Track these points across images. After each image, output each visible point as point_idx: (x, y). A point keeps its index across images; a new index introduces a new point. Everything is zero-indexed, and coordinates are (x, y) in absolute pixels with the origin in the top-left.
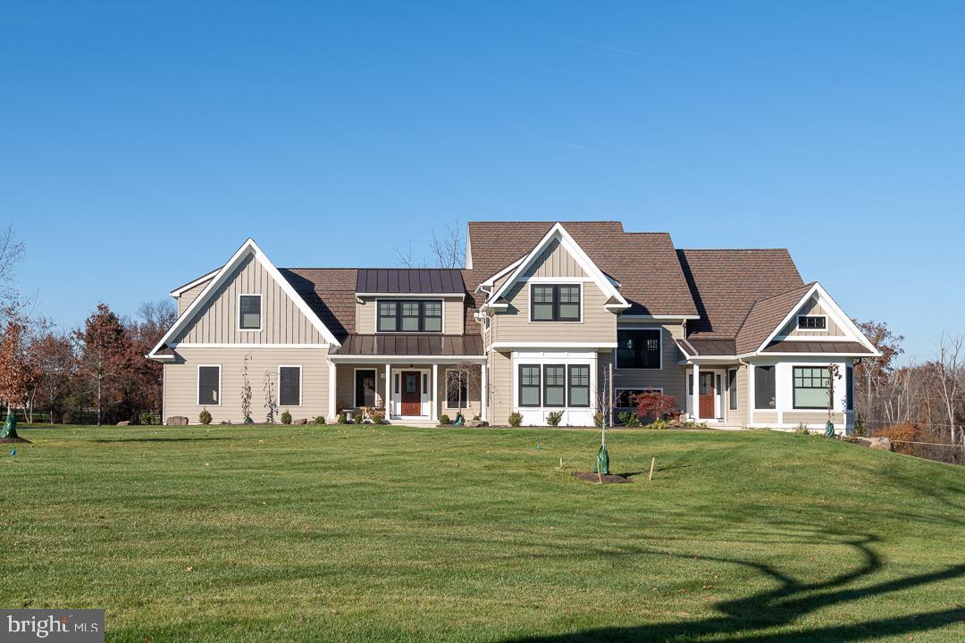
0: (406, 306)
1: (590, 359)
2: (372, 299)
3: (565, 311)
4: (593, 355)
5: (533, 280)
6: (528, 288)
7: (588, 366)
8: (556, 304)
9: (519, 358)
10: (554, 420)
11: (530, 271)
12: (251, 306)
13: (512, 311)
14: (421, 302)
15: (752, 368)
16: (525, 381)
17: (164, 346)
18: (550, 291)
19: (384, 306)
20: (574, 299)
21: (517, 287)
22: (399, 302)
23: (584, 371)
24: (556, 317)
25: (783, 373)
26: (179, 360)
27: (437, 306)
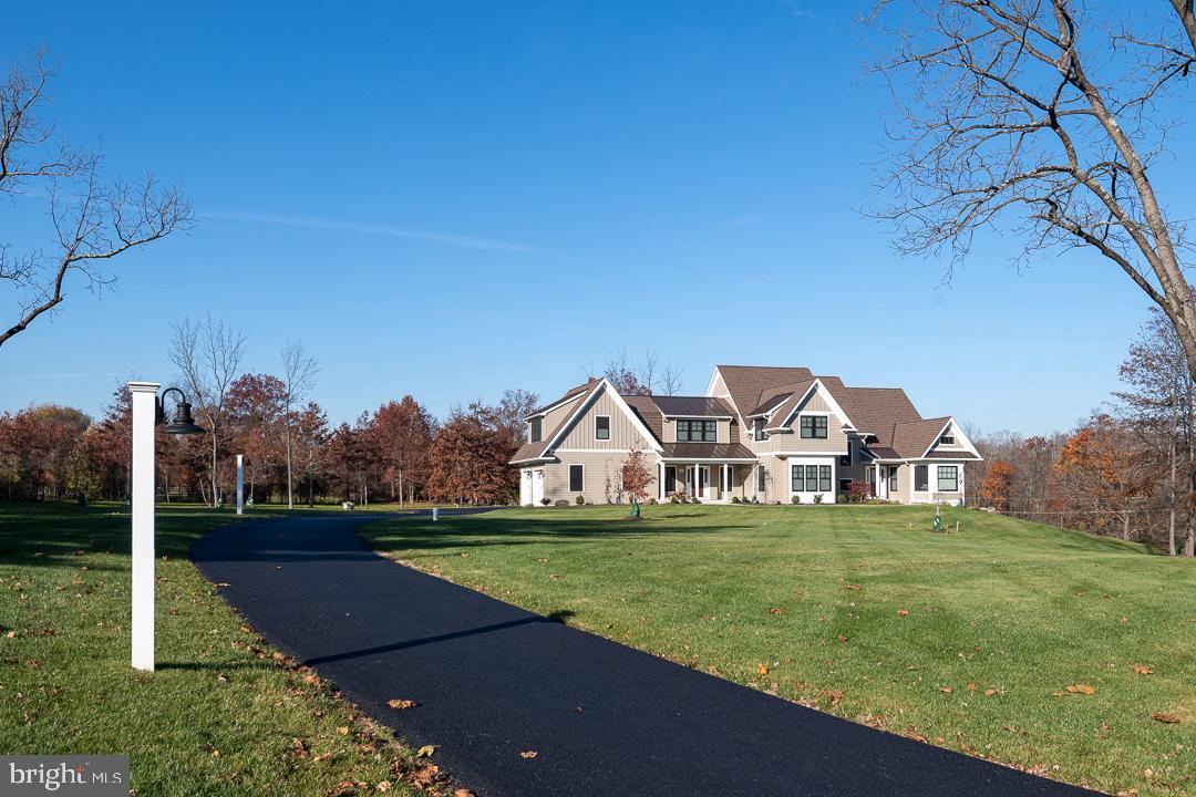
0: (694, 424)
1: (831, 462)
2: (673, 419)
3: (819, 432)
4: (833, 459)
5: (802, 413)
6: (799, 417)
7: (830, 467)
8: (814, 428)
9: (792, 461)
10: (818, 500)
11: (800, 408)
12: (603, 423)
13: (791, 432)
14: (704, 422)
15: (913, 466)
16: (796, 476)
17: (548, 452)
18: (810, 420)
19: (680, 424)
20: (824, 425)
21: (794, 416)
22: (690, 421)
23: (828, 469)
24: (814, 436)
25: (932, 469)
26: (557, 461)
27: (713, 424)
